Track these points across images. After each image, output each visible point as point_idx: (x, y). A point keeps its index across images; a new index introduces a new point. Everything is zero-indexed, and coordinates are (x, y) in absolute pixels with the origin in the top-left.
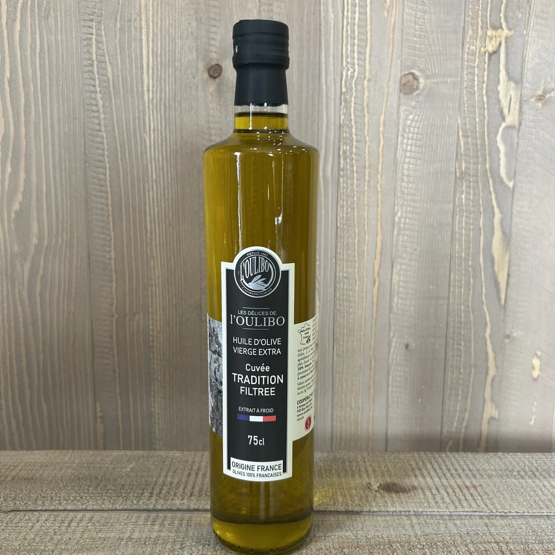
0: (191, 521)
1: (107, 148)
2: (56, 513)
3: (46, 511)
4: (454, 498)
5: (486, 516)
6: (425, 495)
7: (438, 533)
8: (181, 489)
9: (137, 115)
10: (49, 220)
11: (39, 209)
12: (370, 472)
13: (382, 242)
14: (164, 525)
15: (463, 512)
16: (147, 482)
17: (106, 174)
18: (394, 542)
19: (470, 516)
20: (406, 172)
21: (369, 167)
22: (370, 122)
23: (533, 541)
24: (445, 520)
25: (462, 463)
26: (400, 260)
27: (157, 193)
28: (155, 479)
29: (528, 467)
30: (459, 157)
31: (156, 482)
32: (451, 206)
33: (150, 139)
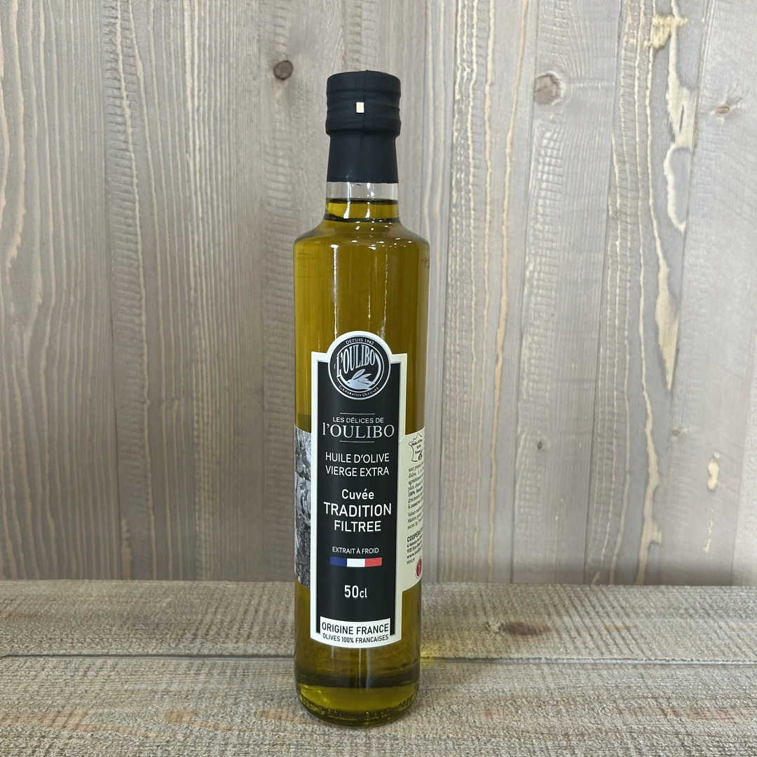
0: (248, 670)
1: (137, 174)
2: (67, 659)
3: (54, 656)
4: (600, 643)
5: (642, 665)
6: (561, 638)
7: (578, 685)
8: (235, 629)
9: (177, 129)
10: (58, 272)
11: (44, 257)
12: (488, 609)
13: (508, 305)
14: (212, 674)
15: (611, 659)
16: (189, 620)
17: (135, 208)
18: (518, 697)
19: (620, 665)
20: (540, 210)
21: (492, 203)
22: (493, 141)
23: (703, 696)
24: (587, 669)
25: (611, 598)
26: (532, 330)
27: (204, 236)
28: (200, 616)
29: (699, 603)
30: (613, 190)
31: (202, 620)
32: (601, 257)
33: (195, 162)
